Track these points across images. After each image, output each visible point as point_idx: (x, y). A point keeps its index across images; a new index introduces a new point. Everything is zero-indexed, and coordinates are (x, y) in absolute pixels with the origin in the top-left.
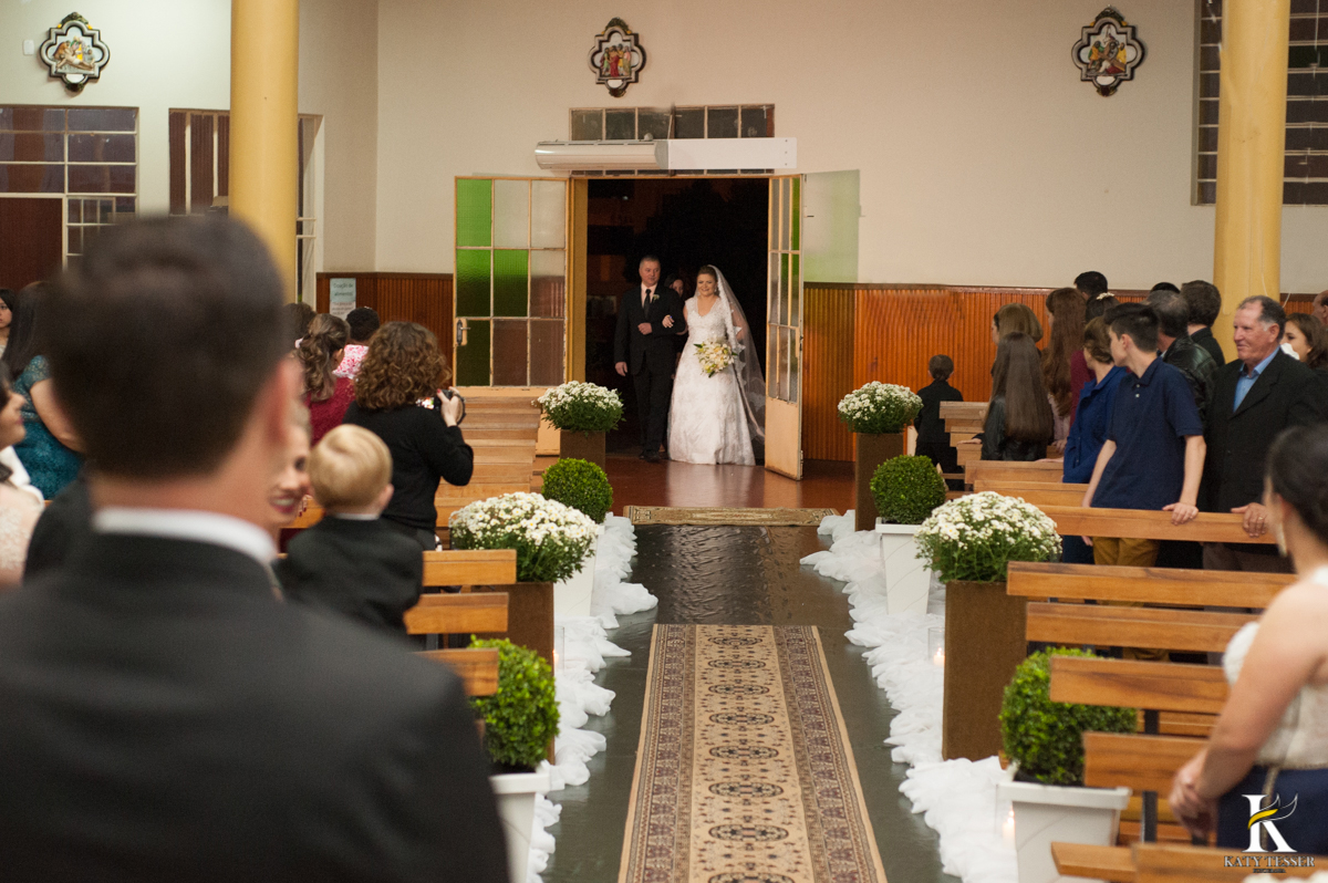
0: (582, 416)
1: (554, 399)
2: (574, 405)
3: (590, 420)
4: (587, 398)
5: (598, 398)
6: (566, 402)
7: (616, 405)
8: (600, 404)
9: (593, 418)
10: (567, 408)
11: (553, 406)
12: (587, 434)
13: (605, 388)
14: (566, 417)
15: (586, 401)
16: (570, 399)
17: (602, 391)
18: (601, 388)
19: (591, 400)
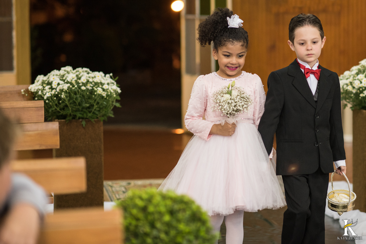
0: (80, 104)
1: (47, 87)
2: (69, 92)
3: (89, 108)
4: (85, 84)
5: (97, 84)
6: (62, 90)
7: (115, 91)
8: (99, 91)
9: (92, 106)
10: (63, 96)
11: (48, 95)
12: (84, 123)
13: (101, 73)
14: (62, 106)
15: (83, 88)
16: (66, 87)
17: (99, 76)
18: (96, 73)
19: (89, 87)
